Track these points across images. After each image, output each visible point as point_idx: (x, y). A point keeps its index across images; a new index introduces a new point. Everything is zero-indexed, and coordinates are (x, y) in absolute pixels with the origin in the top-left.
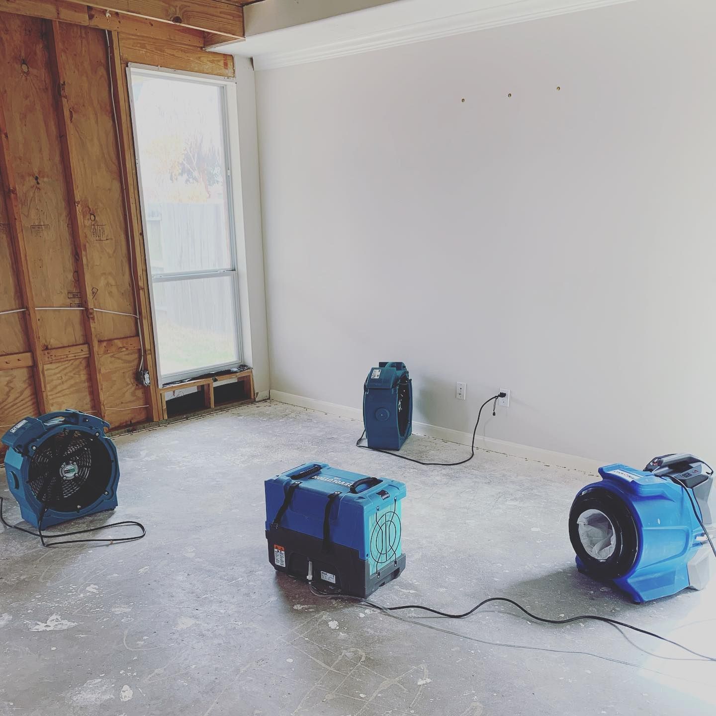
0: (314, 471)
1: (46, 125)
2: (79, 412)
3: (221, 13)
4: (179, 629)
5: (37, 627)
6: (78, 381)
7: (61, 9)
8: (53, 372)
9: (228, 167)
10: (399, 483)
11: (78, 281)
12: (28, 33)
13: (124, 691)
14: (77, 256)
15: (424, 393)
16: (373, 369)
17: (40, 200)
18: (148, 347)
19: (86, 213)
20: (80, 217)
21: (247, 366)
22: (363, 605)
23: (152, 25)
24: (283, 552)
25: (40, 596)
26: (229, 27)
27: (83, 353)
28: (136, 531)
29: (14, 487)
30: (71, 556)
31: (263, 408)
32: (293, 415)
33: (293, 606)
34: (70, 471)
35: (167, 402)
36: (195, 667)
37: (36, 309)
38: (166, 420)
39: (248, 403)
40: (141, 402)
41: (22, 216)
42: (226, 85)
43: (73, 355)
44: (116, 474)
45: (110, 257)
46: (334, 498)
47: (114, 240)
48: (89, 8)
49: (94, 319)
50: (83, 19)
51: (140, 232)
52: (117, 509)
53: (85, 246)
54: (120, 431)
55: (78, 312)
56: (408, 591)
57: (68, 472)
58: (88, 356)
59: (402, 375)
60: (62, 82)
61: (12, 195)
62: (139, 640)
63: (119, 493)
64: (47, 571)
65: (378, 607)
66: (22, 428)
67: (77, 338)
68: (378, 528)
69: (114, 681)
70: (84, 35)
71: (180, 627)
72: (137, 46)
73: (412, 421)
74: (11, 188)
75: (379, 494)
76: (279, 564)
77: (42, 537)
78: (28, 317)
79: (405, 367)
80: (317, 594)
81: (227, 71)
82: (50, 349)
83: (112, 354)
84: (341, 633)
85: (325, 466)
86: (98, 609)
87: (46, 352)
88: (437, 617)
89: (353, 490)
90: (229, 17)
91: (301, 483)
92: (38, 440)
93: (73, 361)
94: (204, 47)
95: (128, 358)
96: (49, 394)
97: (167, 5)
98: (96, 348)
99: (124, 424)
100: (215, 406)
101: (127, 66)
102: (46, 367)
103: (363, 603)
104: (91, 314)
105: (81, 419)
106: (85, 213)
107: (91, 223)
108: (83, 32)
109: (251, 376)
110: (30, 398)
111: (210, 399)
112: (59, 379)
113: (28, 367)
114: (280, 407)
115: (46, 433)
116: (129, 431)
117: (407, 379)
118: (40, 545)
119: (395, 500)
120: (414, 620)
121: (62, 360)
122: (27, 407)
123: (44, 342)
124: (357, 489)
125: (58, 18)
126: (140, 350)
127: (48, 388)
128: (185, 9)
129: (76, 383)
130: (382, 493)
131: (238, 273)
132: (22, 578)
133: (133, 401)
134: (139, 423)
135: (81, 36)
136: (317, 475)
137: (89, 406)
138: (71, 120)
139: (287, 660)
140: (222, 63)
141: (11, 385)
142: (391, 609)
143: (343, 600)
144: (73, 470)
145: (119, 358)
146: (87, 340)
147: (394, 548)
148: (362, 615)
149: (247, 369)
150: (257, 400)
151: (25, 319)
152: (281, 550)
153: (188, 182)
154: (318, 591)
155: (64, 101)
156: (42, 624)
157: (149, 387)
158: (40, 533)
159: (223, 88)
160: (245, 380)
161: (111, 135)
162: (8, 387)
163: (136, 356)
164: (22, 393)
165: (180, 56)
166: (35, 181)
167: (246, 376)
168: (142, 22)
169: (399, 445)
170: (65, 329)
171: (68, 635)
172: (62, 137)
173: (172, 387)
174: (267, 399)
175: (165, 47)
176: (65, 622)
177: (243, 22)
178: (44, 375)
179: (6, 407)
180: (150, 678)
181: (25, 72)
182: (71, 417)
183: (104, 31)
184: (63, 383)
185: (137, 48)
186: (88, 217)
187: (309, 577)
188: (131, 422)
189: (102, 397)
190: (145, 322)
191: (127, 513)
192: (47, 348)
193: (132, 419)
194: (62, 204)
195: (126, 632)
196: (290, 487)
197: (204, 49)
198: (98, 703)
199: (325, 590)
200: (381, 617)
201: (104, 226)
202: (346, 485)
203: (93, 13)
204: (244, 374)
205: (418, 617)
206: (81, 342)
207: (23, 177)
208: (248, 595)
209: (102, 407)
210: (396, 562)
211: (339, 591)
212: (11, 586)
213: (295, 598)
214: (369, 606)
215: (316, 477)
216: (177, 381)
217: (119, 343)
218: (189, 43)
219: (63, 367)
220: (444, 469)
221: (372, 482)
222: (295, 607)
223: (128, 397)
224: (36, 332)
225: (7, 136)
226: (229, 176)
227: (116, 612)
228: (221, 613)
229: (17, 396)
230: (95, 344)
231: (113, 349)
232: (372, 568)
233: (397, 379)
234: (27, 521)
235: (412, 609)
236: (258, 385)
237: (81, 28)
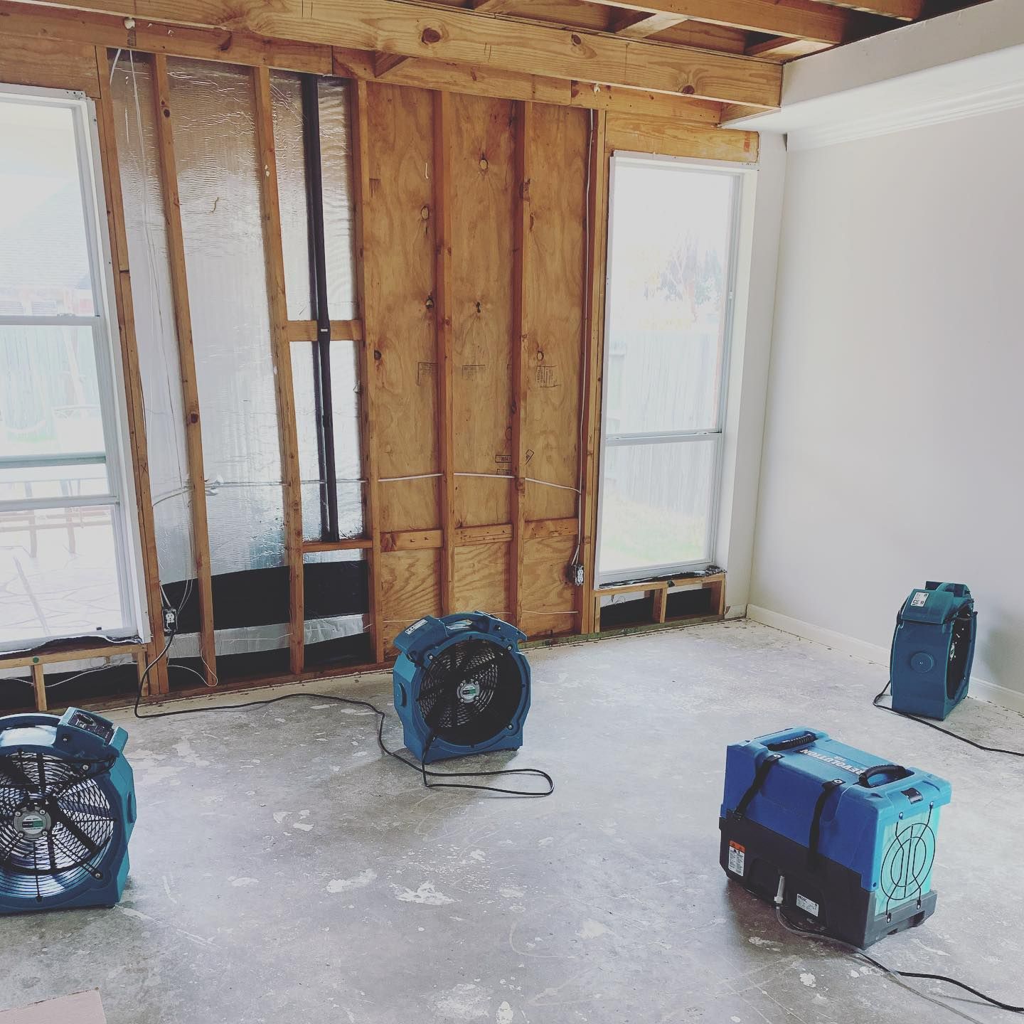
0: (804, 741)
1: (500, 236)
2: (491, 616)
3: (751, 75)
4: (584, 936)
5: (405, 895)
6: (493, 571)
7: (538, 86)
8: (464, 557)
9: (731, 286)
10: (941, 781)
11: (511, 440)
12: (493, 118)
13: (502, 1010)
14: (513, 407)
15: (996, 636)
16: (915, 591)
17: (479, 334)
18: (587, 533)
19: (533, 349)
20: (524, 356)
21: (719, 568)
22: (859, 958)
23: (653, 98)
24: (743, 854)
25: (413, 853)
26: (760, 95)
27: (504, 536)
28: (541, 785)
29: (401, 703)
30: (457, 804)
31: (734, 629)
32: (778, 645)
33: (749, 937)
34: (470, 692)
35: (602, 609)
36: (601, 997)
37: (455, 474)
38: (598, 633)
39: (712, 621)
40: (569, 605)
41: (454, 353)
42: (743, 174)
43: (491, 537)
44: (525, 703)
45: (555, 409)
46: (831, 789)
47: (563, 386)
48: (574, 83)
49: (524, 492)
50: (563, 97)
51: (599, 377)
52: (521, 750)
53: (525, 394)
54: (536, 642)
55: (505, 481)
56: (935, 951)
57: (467, 692)
58: (509, 539)
59: (962, 605)
60: (526, 180)
61: (446, 326)
62: (531, 940)
63: (527, 728)
64: (425, 821)
65: (881, 967)
66: (420, 629)
67: (500, 517)
68: (897, 845)
69: (492, 992)
70: (562, 118)
71: (584, 934)
72: (628, 128)
73: (971, 677)
74: (446, 318)
75: (905, 793)
76: (734, 870)
77: (425, 773)
78: (443, 483)
79: (968, 592)
80: (787, 926)
81: (747, 154)
82: (465, 528)
83: (540, 539)
84: (818, 995)
85: (822, 737)
86: (482, 886)
87: (459, 531)
88: (978, 1003)
89: (863, 780)
90: (761, 80)
91: (782, 757)
92: (436, 647)
93: (490, 545)
94: (719, 124)
95: (561, 546)
96: (456, 585)
97: (677, 71)
98: (521, 531)
99: (543, 634)
100: (665, 620)
101: (612, 155)
102: (457, 550)
103: (857, 955)
104: (521, 484)
105: (491, 626)
106: (531, 350)
107: (537, 363)
108: (562, 113)
109: (723, 582)
110: (432, 588)
111: (660, 609)
112: (470, 567)
113: (436, 548)
114: (760, 630)
115: (447, 639)
116: (548, 644)
117: (970, 611)
118: (420, 784)
119: (931, 807)
120: (939, 999)
121: (477, 543)
122: (428, 600)
123: (459, 517)
124: (870, 781)
125: (533, 98)
126: (576, 536)
127: (456, 578)
128: (700, 75)
129: (490, 574)
130: (911, 793)
131: (724, 437)
132: (395, 824)
133: (558, 604)
134: (562, 634)
135: (558, 120)
136: (808, 748)
137: (502, 605)
138: (531, 228)
139: (732, 1018)
140: (741, 144)
141: (413, 570)
142: (902, 974)
143: (826, 945)
144: (474, 691)
145: (548, 546)
146: (512, 521)
147: (920, 880)
148: (854, 974)
149: (718, 573)
150: (726, 617)
151: (440, 486)
152: (740, 850)
153: (669, 300)
154: (791, 922)
155: (526, 203)
156: (410, 892)
157: (581, 587)
158: (424, 769)
159: (738, 180)
160: (713, 586)
161: (579, 245)
162: (408, 571)
163: (570, 544)
164: (423, 581)
165: (685, 138)
166: (475, 309)
167: (716, 582)
168: (639, 95)
169: (944, 714)
170: (487, 501)
171: (442, 915)
172: (517, 251)
173: (612, 590)
174: (742, 617)
175: (666, 127)
176: (439, 895)
177: (781, 86)
178: (453, 561)
179: (403, 597)
180: (539, 999)
181: (483, 170)
182: (480, 622)
183: (589, 110)
184: (474, 572)
185: (628, 131)
186: (535, 355)
187: (778, 899)
188: (552, 631)
189: (521, 595)
190: (588, 500)
191: (533, 757)
192: (461, 527)
193: (554, 628)
194: (505, 338)
195: (514, 926)
196: (765, 760)
197: (719, 126)
198: (468, 1019)
199: (800, 923)
200: (885, 984)
201: (553, 368)
202: (854, 771)
203: (578, 89)
204: (713, 579)
205: (947, 997)
206: (504, 521)
207: (461, 303)
208: (683, 906)
209: (519, 608)
210: (919, 902)
211: (822, 929)
212: (381, 833)
213: (753, 926)
214: (868, 962)
215: (806, 751)
216: (619, 582)
217: (550, 525)
218: (701, 119)
219: (478, 551)
220: (1018, 761)
221: (897, 773)
222: (752, 940)
223: (553, 597)
224: (451, 505)
225: (450, 252)
226: (731, 300)
227: (504, 893)
228: (644, 926)
229: (418, 583)
230: (521, 524)
231: (543, 533)
232: (880, 904)
233: (952, 612)
234: (409, 749)
235: (938, 981)
236: (732, 597)
237: (559, 110)
